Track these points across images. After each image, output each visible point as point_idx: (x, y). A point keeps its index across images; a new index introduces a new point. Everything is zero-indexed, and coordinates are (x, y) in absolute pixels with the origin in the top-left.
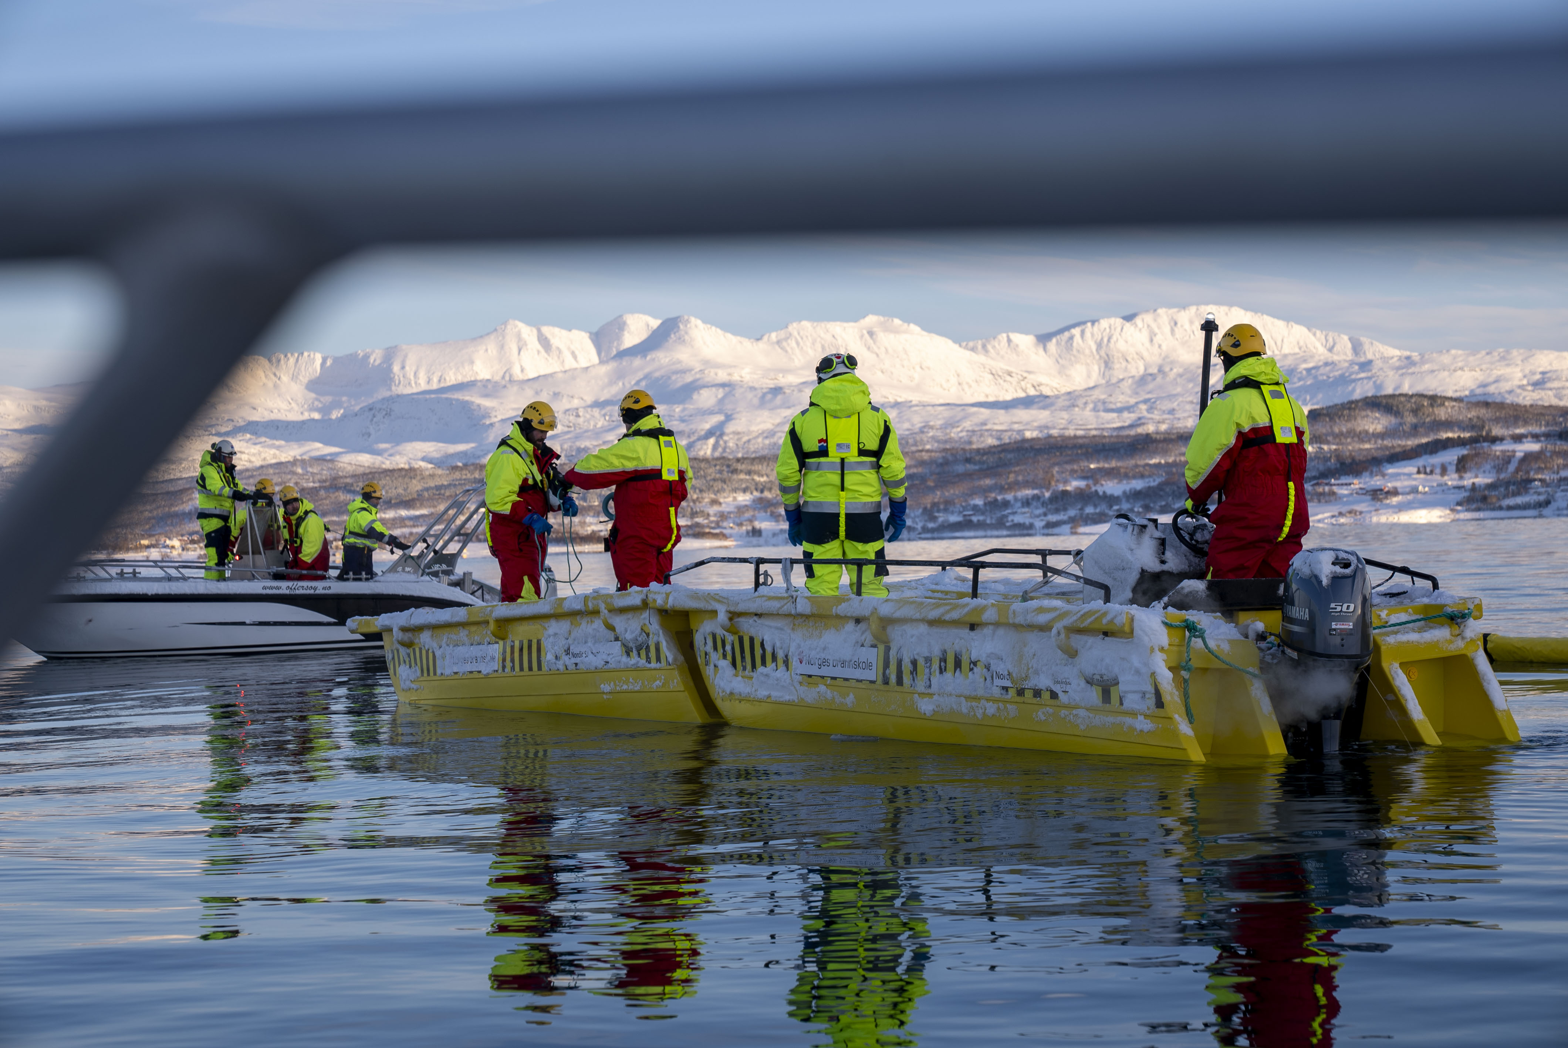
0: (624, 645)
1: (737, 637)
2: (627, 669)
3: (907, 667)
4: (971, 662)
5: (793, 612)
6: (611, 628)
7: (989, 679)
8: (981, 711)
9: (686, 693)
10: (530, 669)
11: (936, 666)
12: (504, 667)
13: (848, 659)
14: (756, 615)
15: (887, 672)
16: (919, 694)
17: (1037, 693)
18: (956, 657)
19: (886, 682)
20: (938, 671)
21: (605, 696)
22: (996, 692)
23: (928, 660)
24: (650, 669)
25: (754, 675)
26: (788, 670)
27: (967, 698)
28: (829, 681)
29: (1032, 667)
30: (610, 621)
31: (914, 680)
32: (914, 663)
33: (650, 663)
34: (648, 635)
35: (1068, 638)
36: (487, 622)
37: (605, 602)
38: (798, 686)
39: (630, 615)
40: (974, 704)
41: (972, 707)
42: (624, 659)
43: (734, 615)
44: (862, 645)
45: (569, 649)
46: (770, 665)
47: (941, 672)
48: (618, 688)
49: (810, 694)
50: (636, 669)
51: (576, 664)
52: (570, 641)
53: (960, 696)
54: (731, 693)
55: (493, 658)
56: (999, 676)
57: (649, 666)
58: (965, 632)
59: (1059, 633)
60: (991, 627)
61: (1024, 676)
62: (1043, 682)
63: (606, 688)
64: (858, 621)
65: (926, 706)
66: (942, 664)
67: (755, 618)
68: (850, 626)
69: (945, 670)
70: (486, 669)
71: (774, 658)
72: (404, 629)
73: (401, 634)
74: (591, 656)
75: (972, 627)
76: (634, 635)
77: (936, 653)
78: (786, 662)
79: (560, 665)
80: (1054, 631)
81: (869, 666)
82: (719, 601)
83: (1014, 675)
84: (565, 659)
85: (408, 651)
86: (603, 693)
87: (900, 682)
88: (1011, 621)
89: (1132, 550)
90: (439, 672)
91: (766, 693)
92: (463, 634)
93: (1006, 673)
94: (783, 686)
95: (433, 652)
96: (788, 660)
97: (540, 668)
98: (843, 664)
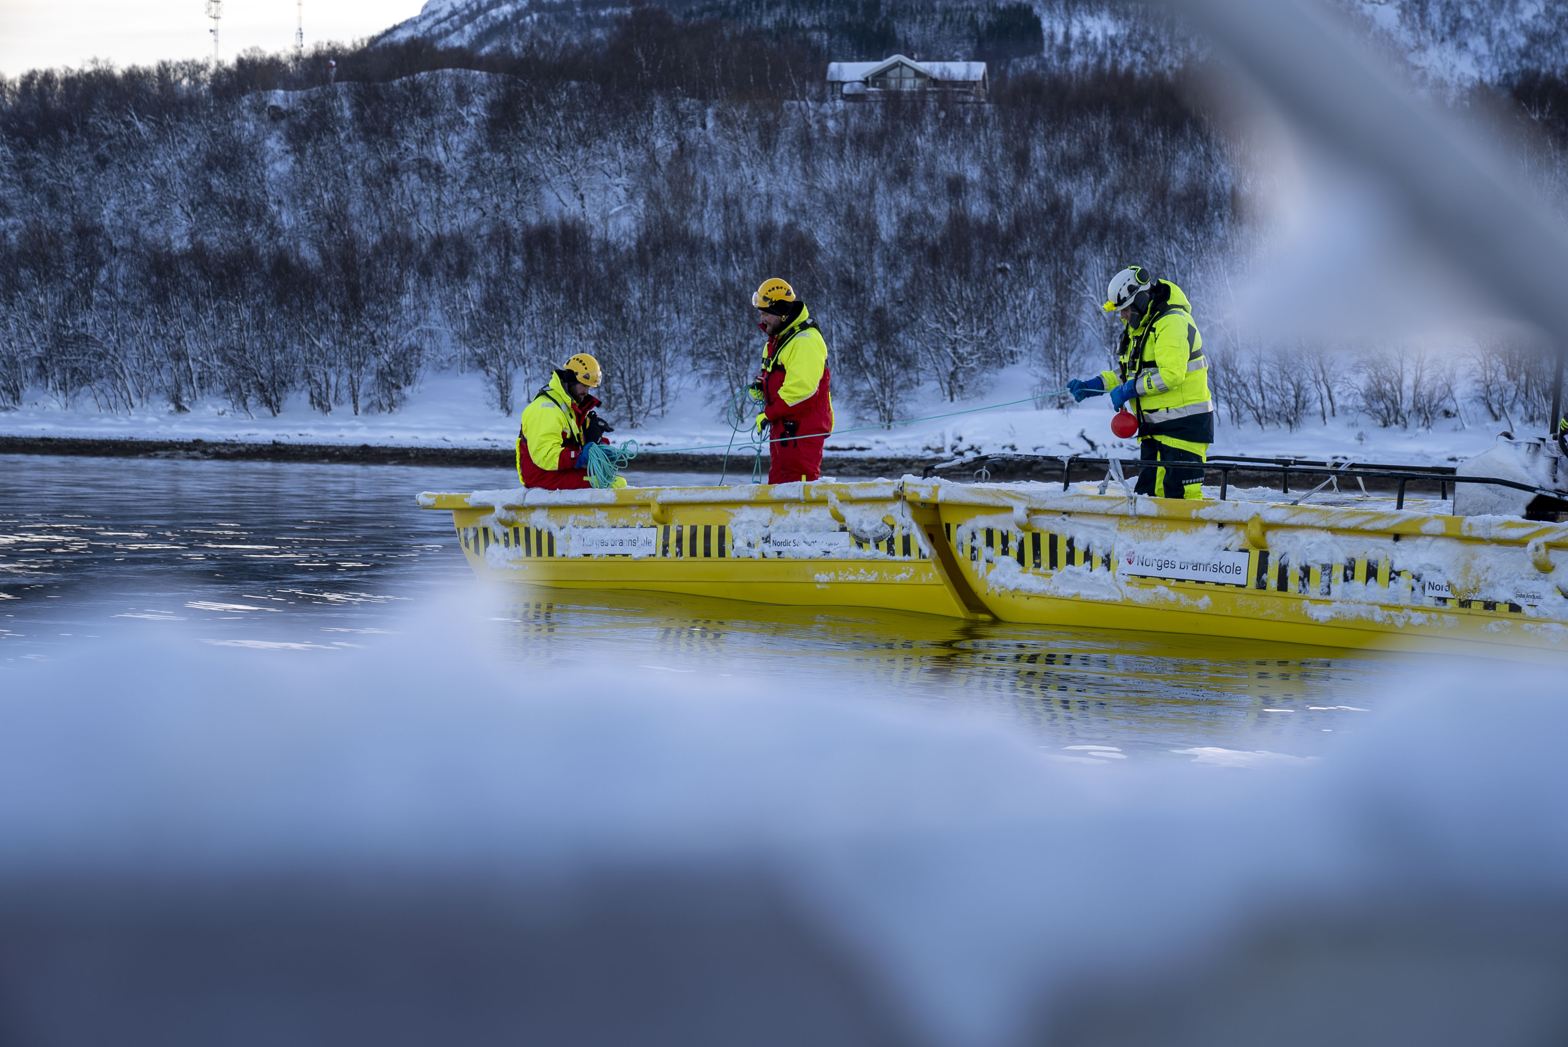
0: (855, 536)
1: (1030, 535)
2: (858, 560)
3: (1294, 574)
4: (1392, 571)
5: (1131, 513)
6: (839, 518)
7: (1418, 590)
8: (1402, 620)
9: (945, 587)
10: (707, 554)
11: (1338, 573)
12: (665, 552)
13: (1205, 562)
14: (1064, 513)
15: (1264, 577)
16: (1311, 600)
17: (1490, 606)
18: (1369, 565)
19: (1261, 585)
20: (1341, 578)
21: (818, 586)
22: (1429, 602)
23: (1327, 568)
24: (895, 561)
25: (1054, 572)
26: (1109, 569)
27: (1382, 606)
28: (1173, 582)
29: (1486, 580)
30: (841, 511)
31: (1304, 586)
32: (1306, 571)
33: (893, 555)
34: (892, 527)
35: (1547, 553)
36: (648, 506)
37: (837, 493)
38: (1124, 586)
39: (867, 506)
40: (1392, 612)
41: (1390, 616)
42: (855, 550)
43: (1032, 512)
44: (1226, 549)
45: (769, 537)
46: (1080, 566)
47: (1346, 579)
48: (840, 579)
49: (1142, 595)
50: (873, 560)
51: (779, 553)
52: (771, 529)
53: (1373, 604)
54: (1016, 589)
55: (648, 543)
56: (1433, 586)
57: (892, 558)
58: (1388, 542)
59: (1537, 549)
60: (1429, 539)
61: (1471, 588)
62: (1503, 594)
63: (822, 577)
64: (1221, 525)
65: (1320, 613)
66: (1348, 572)
67: (1065, 516)
68: (1211, 529)
69: (1353, 578)
70: (637, 552)
71: (1088, 556)
72: (509, 508)
73: (504, 513)
74: (805, 546)
75: (1397, 537)
76: (873, 527)
77: (1340, 559)
78: (1107, 562)
79: (756, 553)
80: (1531, 546)
81: (1238, 570)
82: (1015, 498)
83: (1458, 587)
84: (761, 547)
85: (507, 530)
86: (818, 583)
87: (1283, 585)
88: (1465, 534)
89: (1527, 468)
90: (558, 552)
91: (1075, 591)
92: (600, 516)
93: (1445, 584)
94: (1102, 586)
95: (550, 535)
96: (1109, 560)
97: (722, 553)
98: (1196, 567)
